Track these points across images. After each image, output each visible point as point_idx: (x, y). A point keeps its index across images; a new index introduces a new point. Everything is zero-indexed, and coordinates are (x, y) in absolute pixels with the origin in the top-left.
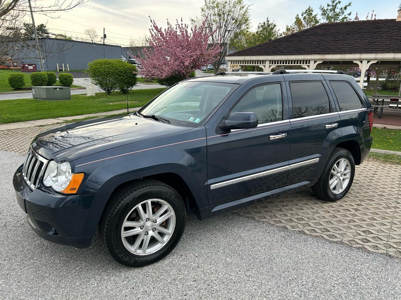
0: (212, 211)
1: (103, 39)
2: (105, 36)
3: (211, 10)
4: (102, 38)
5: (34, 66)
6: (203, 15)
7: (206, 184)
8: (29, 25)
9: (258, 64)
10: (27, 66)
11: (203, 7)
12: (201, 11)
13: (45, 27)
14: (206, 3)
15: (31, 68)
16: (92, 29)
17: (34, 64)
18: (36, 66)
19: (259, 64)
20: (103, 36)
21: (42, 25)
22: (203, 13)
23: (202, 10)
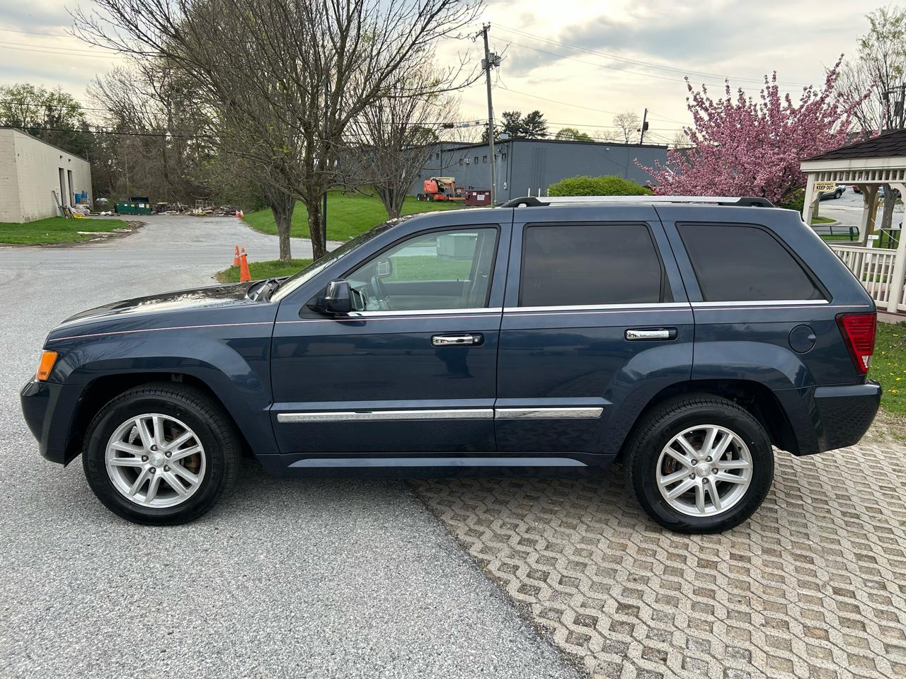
0: (291, 466)
1: (641, 133)
2: (646, 126)
3: (889, 42)
4: (639, 130)
5: (487, 194)
6: (864, 56)
7: (267, 409)
8: (512, 115)
9: (887, 178)
10: (474, 194)
11: (866, 36)
12: (861, 47)
13: (541, 116)
14: (874, 24)
15: (481, 198)
16: (630, 112)
17: (487, 192)
18: (490, 195)
19: (890, 181)
20: (641, 126)
21: (536, 114)
22: (867, 51)
23: (865, 44)
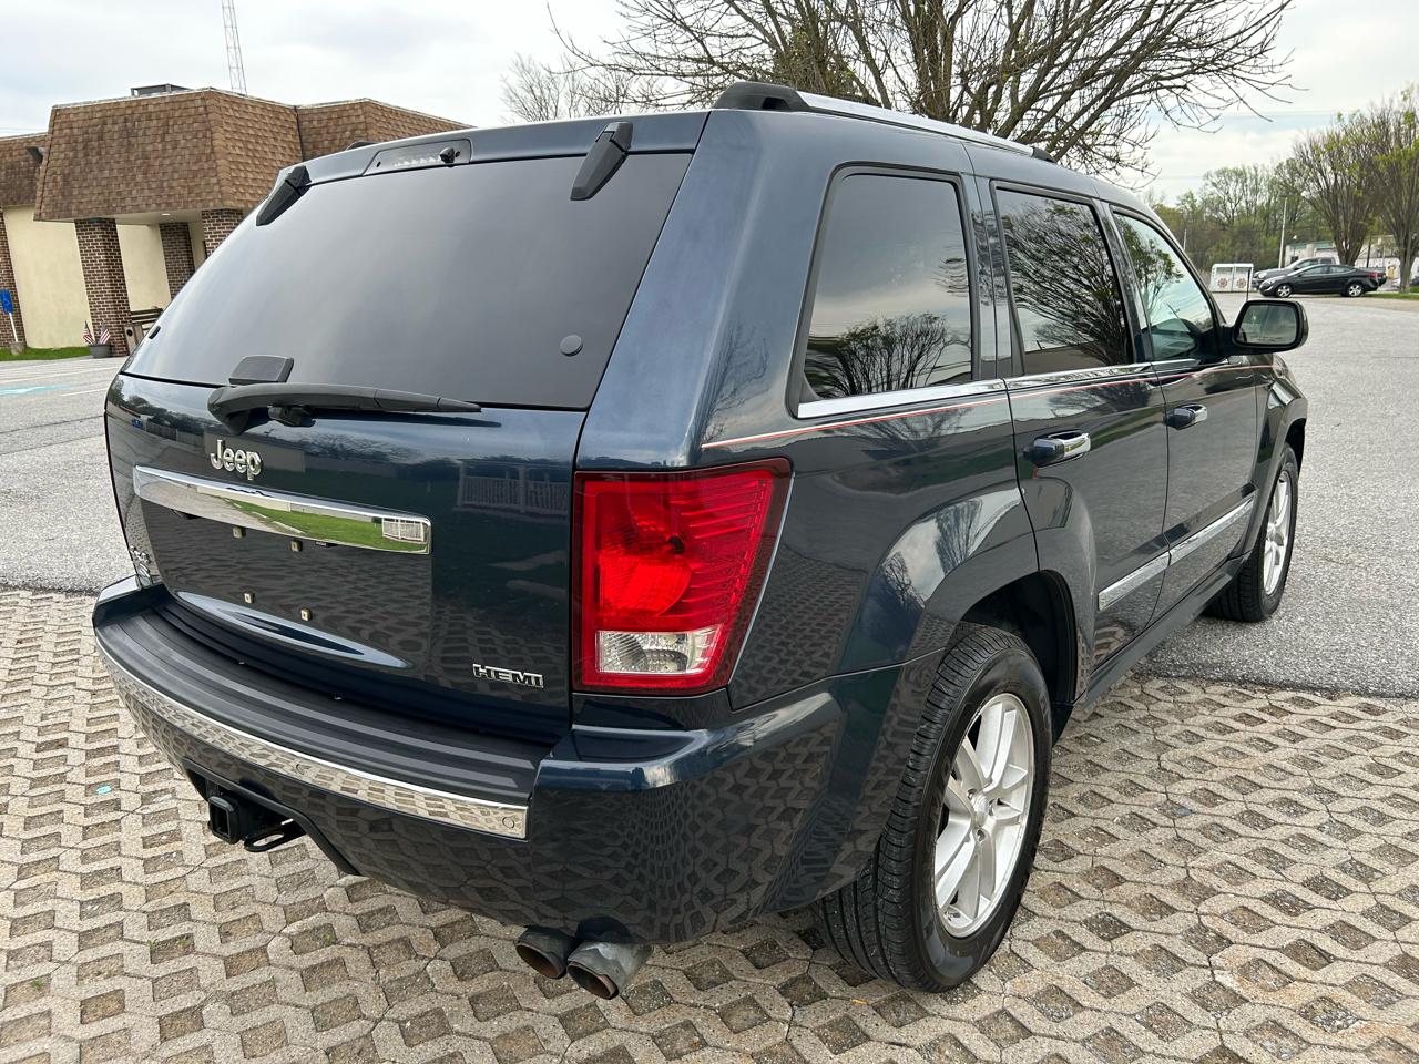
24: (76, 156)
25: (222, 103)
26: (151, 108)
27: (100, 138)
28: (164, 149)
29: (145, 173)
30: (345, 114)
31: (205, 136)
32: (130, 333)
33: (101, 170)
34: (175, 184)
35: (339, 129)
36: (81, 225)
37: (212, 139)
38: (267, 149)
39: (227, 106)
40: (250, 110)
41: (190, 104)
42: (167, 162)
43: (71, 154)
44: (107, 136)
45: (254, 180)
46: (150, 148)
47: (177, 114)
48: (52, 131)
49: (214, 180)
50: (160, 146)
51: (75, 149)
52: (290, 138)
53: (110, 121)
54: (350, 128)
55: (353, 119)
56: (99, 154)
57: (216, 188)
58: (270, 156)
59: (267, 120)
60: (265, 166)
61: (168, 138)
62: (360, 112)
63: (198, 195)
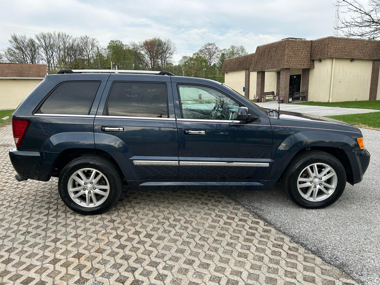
24: (259, 57)
25: (290, 42)
26: (275, 45)
27: (264, 53)
28: (275, 54)
29: (270, 60)
30: (324, 41)
31: (284, 51)
32: (263, 97)
33: (263, 60)
34: (276, 63)
35: (321, 45)
36: (258, 73)
37: (285, 51)
38: (300, 52)
39: (291, 43)
40: (298, 43)
41: (282, 43)
42: (275, 57)
43: (258, 57)
44: (265, 52)
45: (294, 60)
46: (272, 54)
47: (279, 46)
48: (256, 52)
49: (283, 61)
50: (274, 54)
51: (259, 56)
52: (308, 49)
53: (266, 49)
54: (324, 45)
55: (325, 42)
56: (263, 57)
57: (283, 63)
58: (300, 54)
59: (302, 45)
60: (298, 57)
61: (276, 52)
62: (327, 40)
63: (279, 65)
